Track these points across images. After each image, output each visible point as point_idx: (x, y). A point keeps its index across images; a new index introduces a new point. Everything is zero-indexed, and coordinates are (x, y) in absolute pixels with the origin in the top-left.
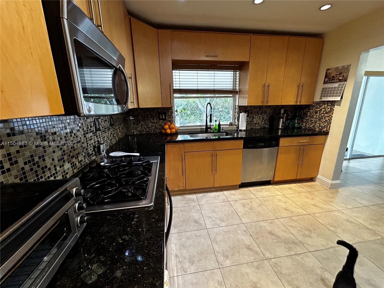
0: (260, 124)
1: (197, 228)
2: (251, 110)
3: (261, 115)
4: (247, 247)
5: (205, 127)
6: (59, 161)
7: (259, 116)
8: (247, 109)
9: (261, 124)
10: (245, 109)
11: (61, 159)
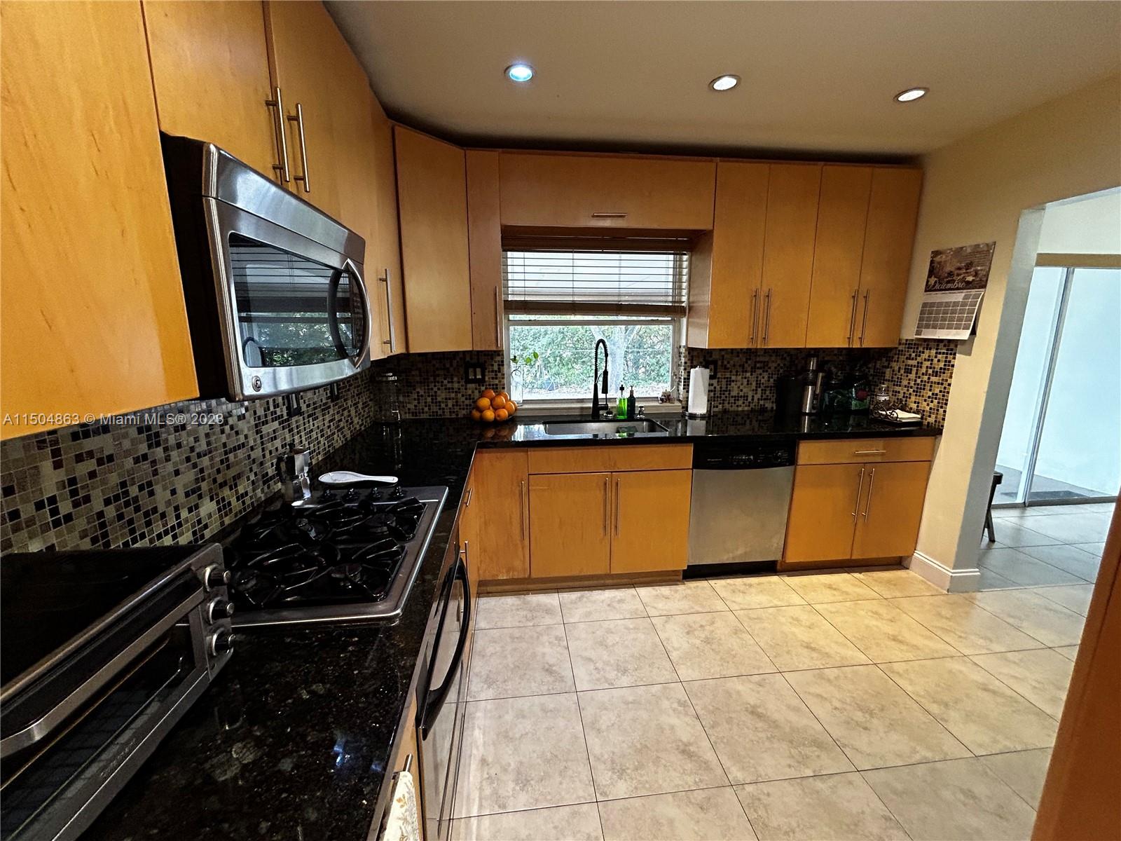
0: (750, 399)
1: (549, 690)
2: (723, 359)
3: (751, 375)
4: (682, 747)
5: (591, 405)
6: (187, 495)
7: (745, 378)
8: (711, 356)
9: (753, 400)
10: (705, 357)
11: (194, 491)
